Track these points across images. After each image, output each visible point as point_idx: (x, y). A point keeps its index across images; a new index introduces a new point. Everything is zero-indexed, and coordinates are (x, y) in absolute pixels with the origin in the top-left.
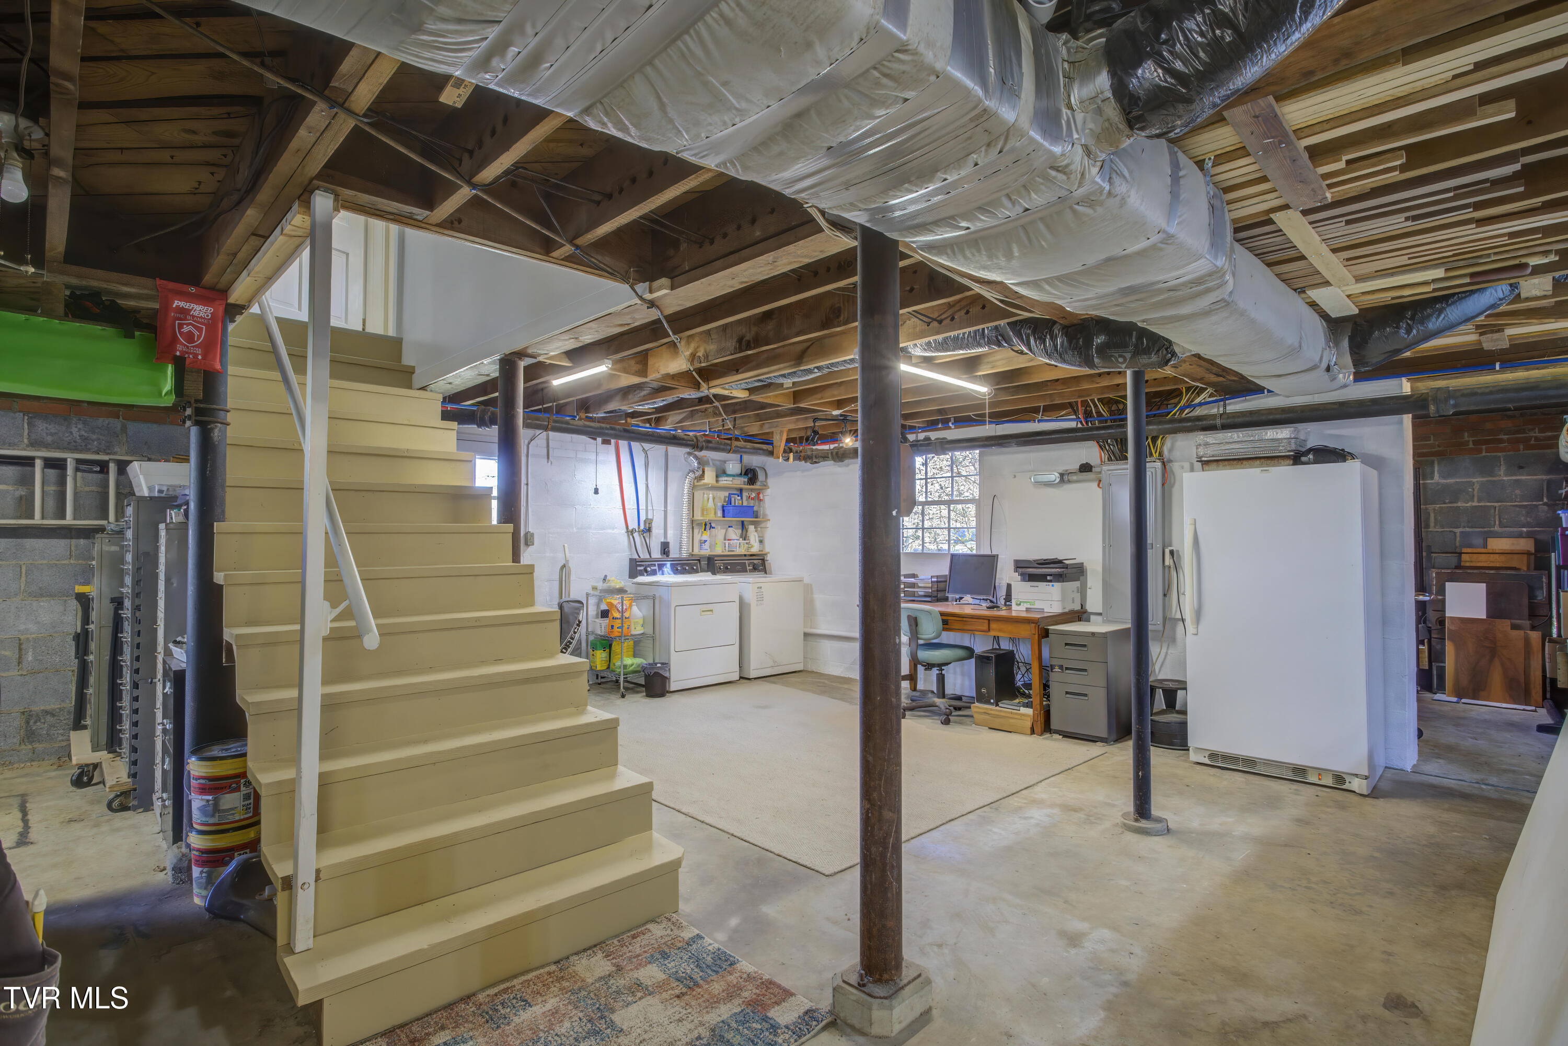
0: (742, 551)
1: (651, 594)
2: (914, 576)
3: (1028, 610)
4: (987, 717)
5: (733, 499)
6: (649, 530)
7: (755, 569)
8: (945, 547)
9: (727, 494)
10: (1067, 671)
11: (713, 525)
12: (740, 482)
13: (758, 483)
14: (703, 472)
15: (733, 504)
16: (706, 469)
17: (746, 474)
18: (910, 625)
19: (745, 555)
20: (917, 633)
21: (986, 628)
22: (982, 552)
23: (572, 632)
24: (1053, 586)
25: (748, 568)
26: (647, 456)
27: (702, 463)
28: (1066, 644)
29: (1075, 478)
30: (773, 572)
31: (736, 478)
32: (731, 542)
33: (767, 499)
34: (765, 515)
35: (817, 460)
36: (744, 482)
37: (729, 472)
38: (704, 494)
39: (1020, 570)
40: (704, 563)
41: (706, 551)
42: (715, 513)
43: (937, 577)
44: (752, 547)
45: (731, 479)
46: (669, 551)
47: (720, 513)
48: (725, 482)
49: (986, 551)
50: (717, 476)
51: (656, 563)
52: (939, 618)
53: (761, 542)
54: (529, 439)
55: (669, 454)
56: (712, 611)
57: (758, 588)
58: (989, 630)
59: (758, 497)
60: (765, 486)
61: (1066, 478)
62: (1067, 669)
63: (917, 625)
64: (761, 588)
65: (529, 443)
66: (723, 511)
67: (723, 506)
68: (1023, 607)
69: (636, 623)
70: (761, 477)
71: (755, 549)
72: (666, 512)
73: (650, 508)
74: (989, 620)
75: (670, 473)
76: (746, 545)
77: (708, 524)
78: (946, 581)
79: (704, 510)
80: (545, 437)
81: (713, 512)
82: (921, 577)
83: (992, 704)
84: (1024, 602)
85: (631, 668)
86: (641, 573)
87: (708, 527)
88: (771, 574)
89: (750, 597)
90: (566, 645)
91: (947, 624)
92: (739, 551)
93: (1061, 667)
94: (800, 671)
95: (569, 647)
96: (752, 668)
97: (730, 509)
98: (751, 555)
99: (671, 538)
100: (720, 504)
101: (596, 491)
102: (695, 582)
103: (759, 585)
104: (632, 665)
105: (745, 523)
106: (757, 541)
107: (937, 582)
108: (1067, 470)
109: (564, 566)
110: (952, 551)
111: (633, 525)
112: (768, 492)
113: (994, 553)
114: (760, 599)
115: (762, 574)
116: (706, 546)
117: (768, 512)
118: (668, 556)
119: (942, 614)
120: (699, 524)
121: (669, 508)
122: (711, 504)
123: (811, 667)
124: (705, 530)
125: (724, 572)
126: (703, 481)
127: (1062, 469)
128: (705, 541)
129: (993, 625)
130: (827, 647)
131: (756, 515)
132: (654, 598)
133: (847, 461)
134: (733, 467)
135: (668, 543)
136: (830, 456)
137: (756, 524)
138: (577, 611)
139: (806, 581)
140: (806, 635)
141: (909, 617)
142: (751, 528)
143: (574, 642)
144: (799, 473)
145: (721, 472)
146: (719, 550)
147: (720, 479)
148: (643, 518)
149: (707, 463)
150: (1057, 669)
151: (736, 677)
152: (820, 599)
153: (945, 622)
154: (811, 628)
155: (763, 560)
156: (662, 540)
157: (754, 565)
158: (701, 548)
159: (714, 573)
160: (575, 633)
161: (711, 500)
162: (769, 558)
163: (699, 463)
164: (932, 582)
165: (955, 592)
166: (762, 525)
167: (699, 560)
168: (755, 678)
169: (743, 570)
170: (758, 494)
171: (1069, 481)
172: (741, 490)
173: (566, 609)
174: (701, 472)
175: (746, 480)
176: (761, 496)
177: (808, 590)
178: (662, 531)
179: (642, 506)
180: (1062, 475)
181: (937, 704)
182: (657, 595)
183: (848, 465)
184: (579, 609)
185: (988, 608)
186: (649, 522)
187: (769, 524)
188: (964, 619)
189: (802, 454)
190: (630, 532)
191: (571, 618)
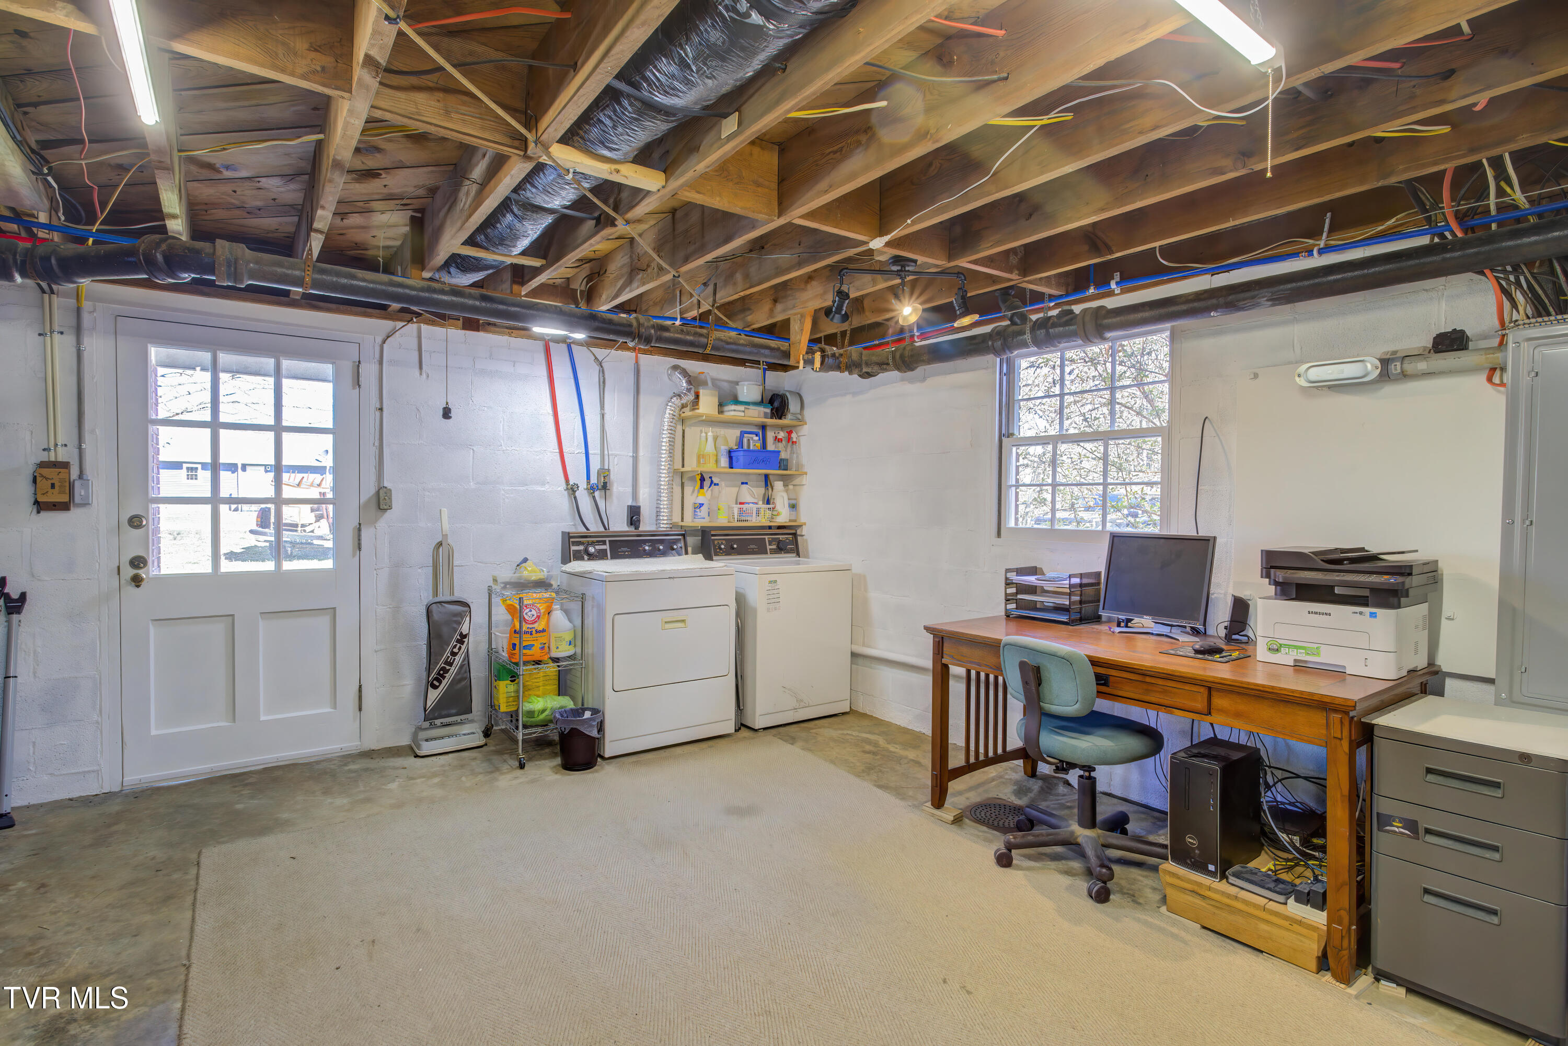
0: (763, 521)
1: (581, 590)
2: (1034, 571)
3: (1299, 667)
4: (1198, 901)
5: (745, 440)
6: (605, 487)
7: (781, 548)
8: (1096, 516)
9: (737, 433)
10: (1430, 838)
11: (715, 480)
12: (758, 414)
13: (789, 416)
14: (697, 396)
15: (745, 447)
16: (702, 392)
17: (771, 402)
18: (1025, 683)
19: (770, 527)
20: (1039, 699)
21: (1200, 705)
22: (1174, 531)
23: (447, 653)
24: (1373, 615)
25: (769, 547)
26: (602, 371)
27: (694, 382)
28: (1429, 771)
29: (1422, 366)
30: (810, 554)
31: (751, 407)
32: (744, 506)
33: (803, 442)
34: (799, 466)
35: (869, 370)
36: (765, 413)
37: (741, 399)
38: (701, 432)
39: (1280, 575)
40: (692, 541)
41: (703, 520)
42: (717, 461)
43: (1081, 576)
44: (778, 514)
45: (742, 408)
46: (639, 521)
47: (724, 462)
48: (732, 413)
49: (1184, 528)
50: (721, 405)
51: (607, 540)
52: (1090, 671)
53: (793, 507)
54: (384, 336)
55: (642, 368)
56: (683, 621)
57: (770, 582)
58: (1209, 713)
59: (789, 439)
60: (801, 421)
61: (1395, 368)
62: (1428, 831)
63: (1039, 683)
64: (775, 582)
65: (384, 342)
66: (731, 458)
67: (730, 452)
68: (1286, 658)
69: (559, 639)
70: (793, 406)
71: (783, 517)
72: (635, 459)
73: (606, 452)
74: (1211, 688)
75: (642, 398)
76: (768, 512)
77: (706, 477)
78: (1098, 584)
79: (700, 457)
80: (415, 333)
81: (713, 460)
82: (1049, 574)
83: (1212, 874)
84: (1289, 646)
85: (542, 717)
86: (578, 556)
87: (707, 483)
88: (807, 556)
89: (756, 597)
90: (439, 674)
91: (1106, 684)
92: (754, 521)
93: (1411, 825)
94: (843, 714)
95: (444, 677)
96: (758, 713)
97: (740, 457)
98: (779, 527)
99: (645, 501)
100: (724, 448)
101: (447, 414)
102: (653, 573)
103: (773, 578)
104: (544, 711)
105: (771, 477)
106: (787, 505)
107: (1081, 585)
108: (1395, 352)
109: (440, 544)
110: (1110, 527)
111: (578, 477)
112: (805, 430)
113: (1203, 533)
114: (774, 601)
115: (791, 557)
116: (704, 512)
117: (804, 460)
118: (637, 528)
119: (1094, 662)
120: (692, 479)
121: (641, 453)
122: (709, 448)
123: (861, 707)
124: (702, 487)
125: (728, 554)
126: (697, 411)
127: (1384, 349)
128: (701, 505)
129: (1219, 701)
130: (888, 678)
131: (783, 465)
132: (583, 598)
133: (920, 370)
134: (749, 390)
135: (639, 507)
136: (890, 361)
137: (786, 480)
138: (458, 618)
139: (857, 569)
140: (854, 655)
141: (1023, 665)
142: (779, 485)
143: (453, 670)
144: (848, 398)
145: (727, 398)
146: (722, 520)
147: (726, 408)
148: (595, 465)
149: (704, 383)
150: (1397, 827)
151: (729, 728)
152: (876, 598)
153: (1101, 680)
154: (864, 645)
155: (795, 535)
156: (630, 504)
157: (779, 542)
158: (695, 515)
159: (708, 557)
160: (454, 654)
161: (710, 440)
162: (804, 531)
163: (689, 382)
164: (1071, 586)
165: (1118, 608)
166: (796, 482)
167: (683, 535)
168: (765, 729)
169: (760, 550)
170: (790, 433)
171: (1404, 376)
172: (764, 427)
173: (436, 616)
174: (691, 397)
175: (768, 411)
176: (794, 436)
177: (858, 584)
178: (630, 490)
179: (594, 450)
180: (1385, 362)
181: (1080, 840)
182: (589, 594)
183: (924, 379)
184: (461, 615)
185: (1197, 652)
186: (604, 473)
187: (805, 480)
188: (1148, 679)
189: (844, 360)
190: (572, 490)
191: (445, 630)
